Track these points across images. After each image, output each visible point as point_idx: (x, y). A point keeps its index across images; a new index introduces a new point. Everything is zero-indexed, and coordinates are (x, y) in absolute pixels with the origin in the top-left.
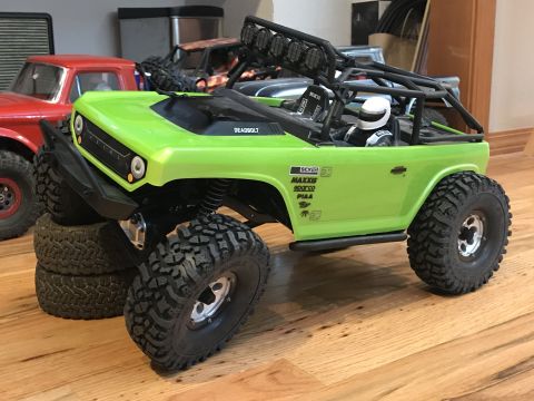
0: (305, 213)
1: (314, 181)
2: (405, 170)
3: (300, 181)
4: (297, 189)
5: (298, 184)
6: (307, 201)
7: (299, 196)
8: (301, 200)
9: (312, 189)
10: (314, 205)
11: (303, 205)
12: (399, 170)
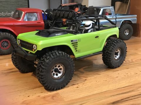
0: (76, 51)
1: (77, 43)
2: (98, 37)
3: (74, 43)
4: (73, 45)
5: (73, 44)
6: (76, 48)
7: (74, 47)
8: (75, 48)
9: (77, 45)
10: (78, 48)
11: (76, 49)
12: (97, 37)
